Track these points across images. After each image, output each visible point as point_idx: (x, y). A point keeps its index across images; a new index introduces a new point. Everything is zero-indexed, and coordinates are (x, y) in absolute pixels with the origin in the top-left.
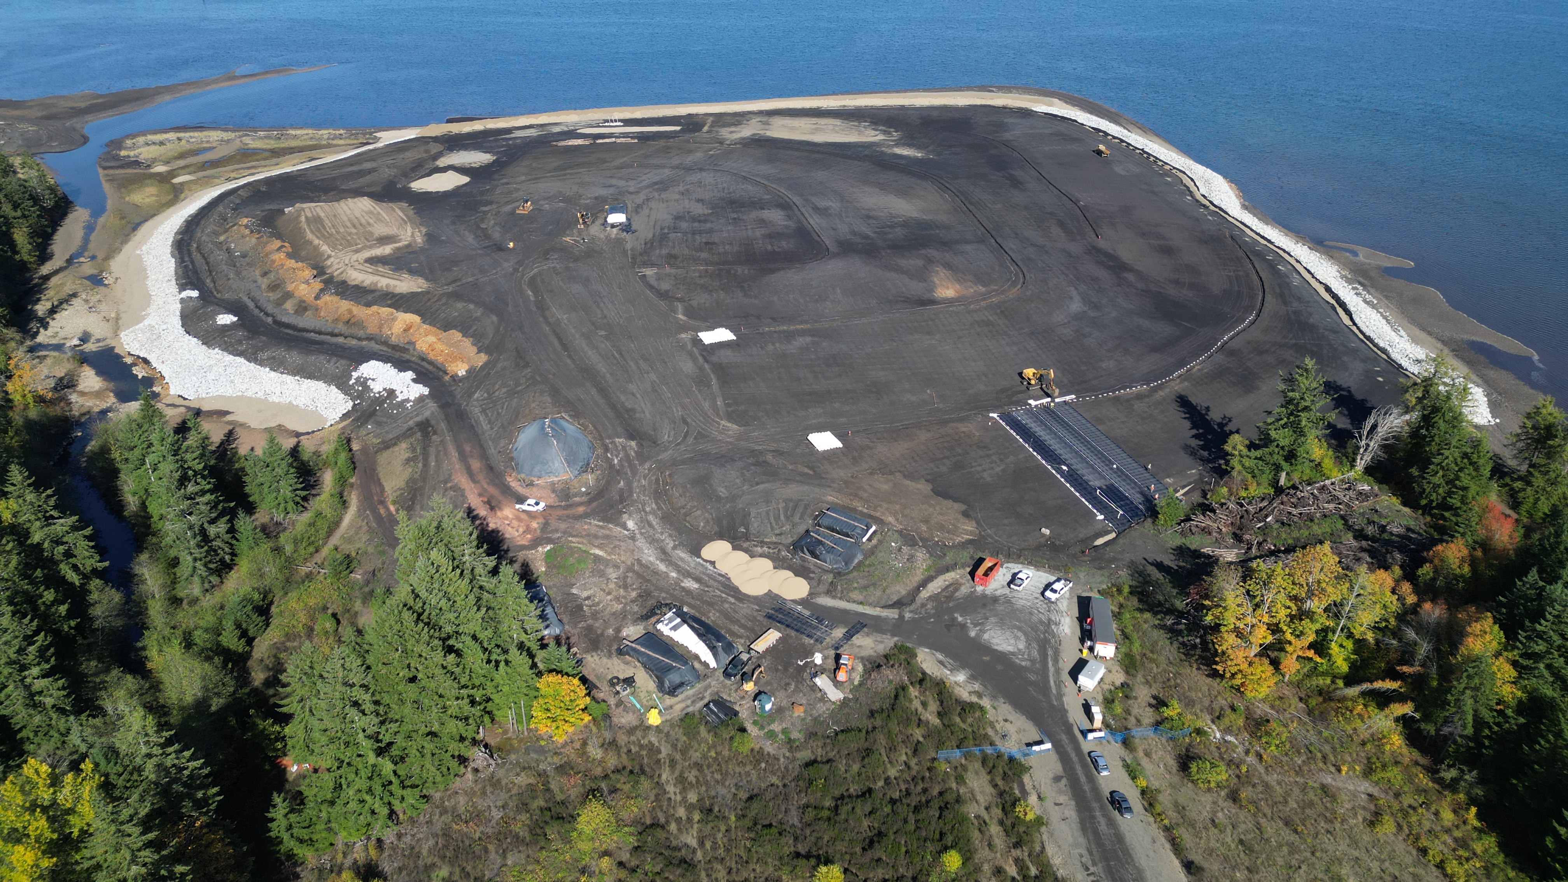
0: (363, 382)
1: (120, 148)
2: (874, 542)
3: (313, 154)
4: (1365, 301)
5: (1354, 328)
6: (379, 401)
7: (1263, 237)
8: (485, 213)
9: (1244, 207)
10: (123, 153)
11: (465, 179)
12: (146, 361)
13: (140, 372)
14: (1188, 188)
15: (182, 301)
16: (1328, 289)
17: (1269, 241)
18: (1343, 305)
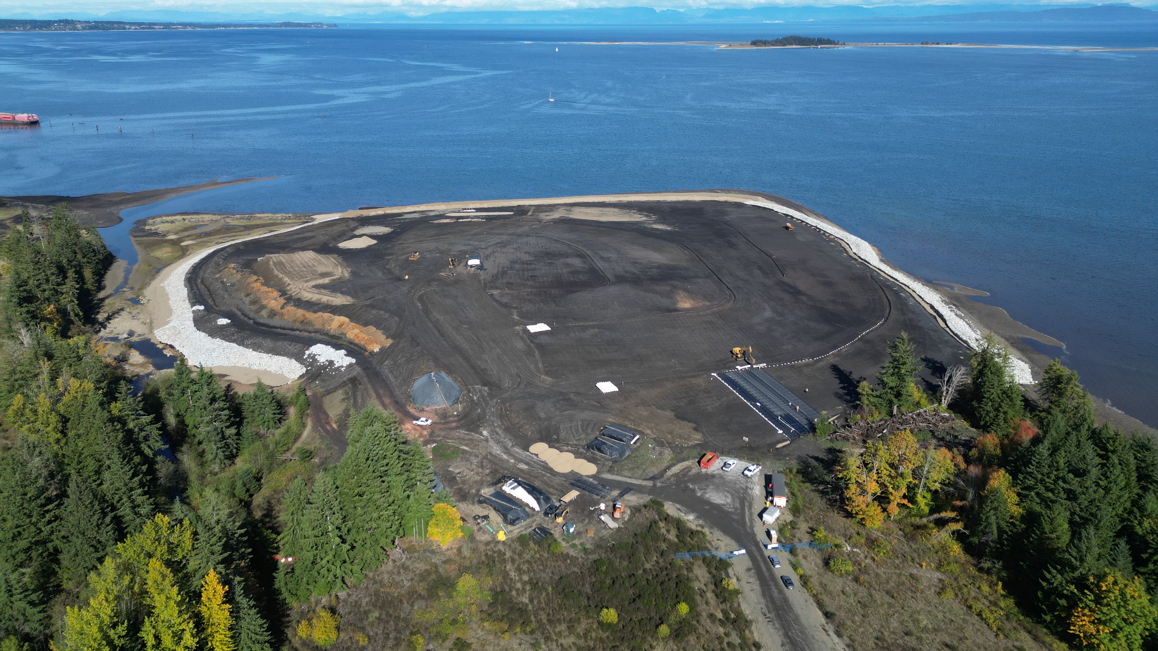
0: (313, 357)
1: (145, 225)
2: (638, 444)
3: (272, 228)
4: (956, 315)
5: (947, 329)
6: (324, 367)
7: (892, 277)
8: (389, 260)
9: (882, 260)
10: (147, 228)
11: (375, 242)
12: (172, 347)
13: (168, 353)
14: (845, 249)
15: (193, 312)
16: (932, 307)
17: (896, 280)
18: (941, 316)
